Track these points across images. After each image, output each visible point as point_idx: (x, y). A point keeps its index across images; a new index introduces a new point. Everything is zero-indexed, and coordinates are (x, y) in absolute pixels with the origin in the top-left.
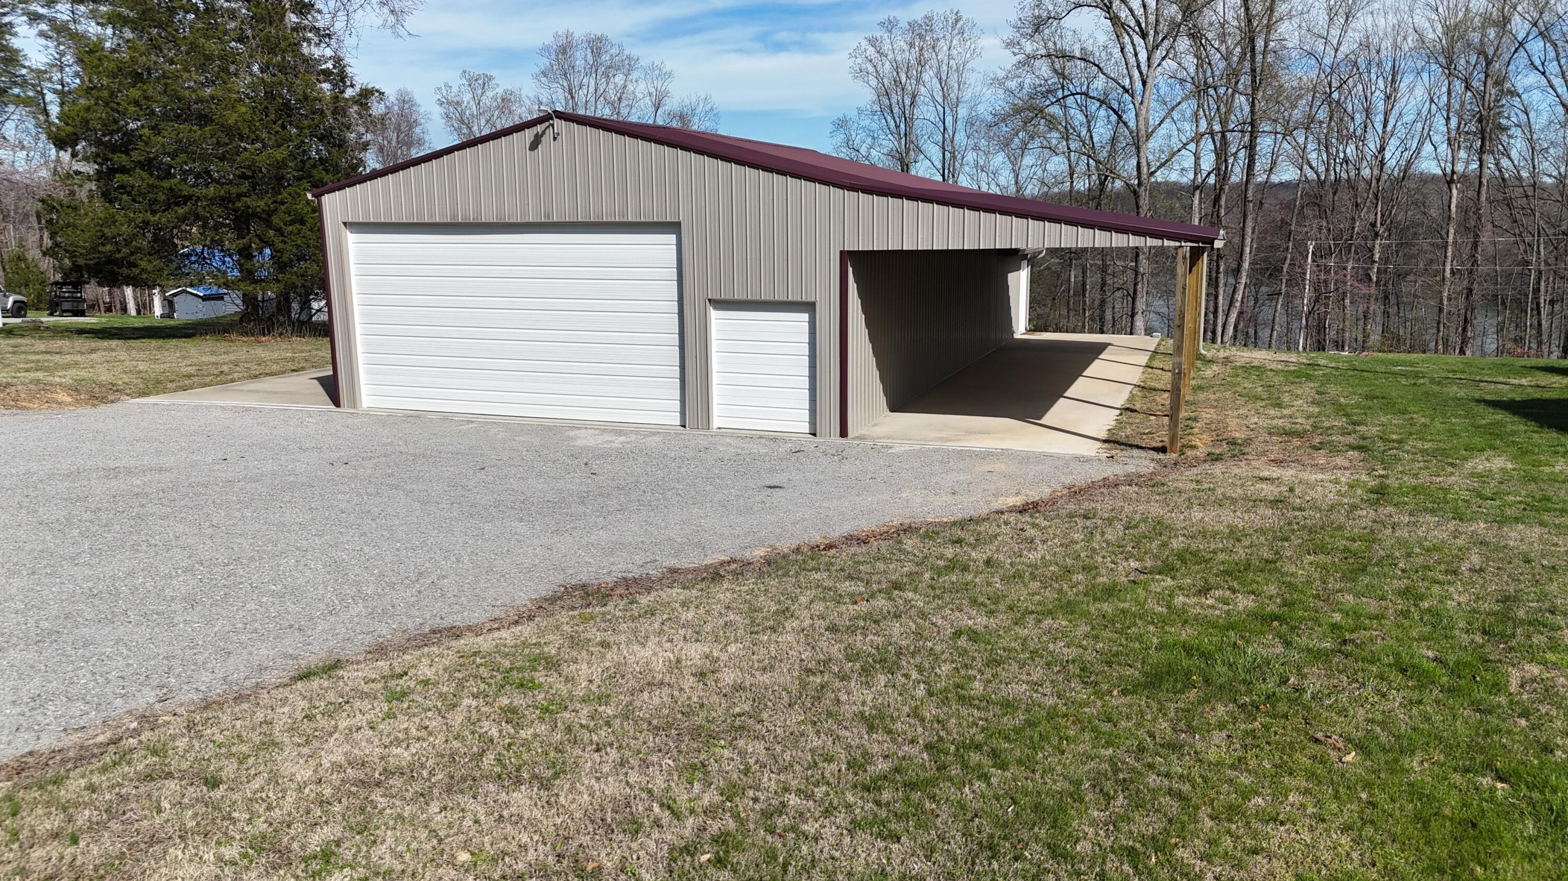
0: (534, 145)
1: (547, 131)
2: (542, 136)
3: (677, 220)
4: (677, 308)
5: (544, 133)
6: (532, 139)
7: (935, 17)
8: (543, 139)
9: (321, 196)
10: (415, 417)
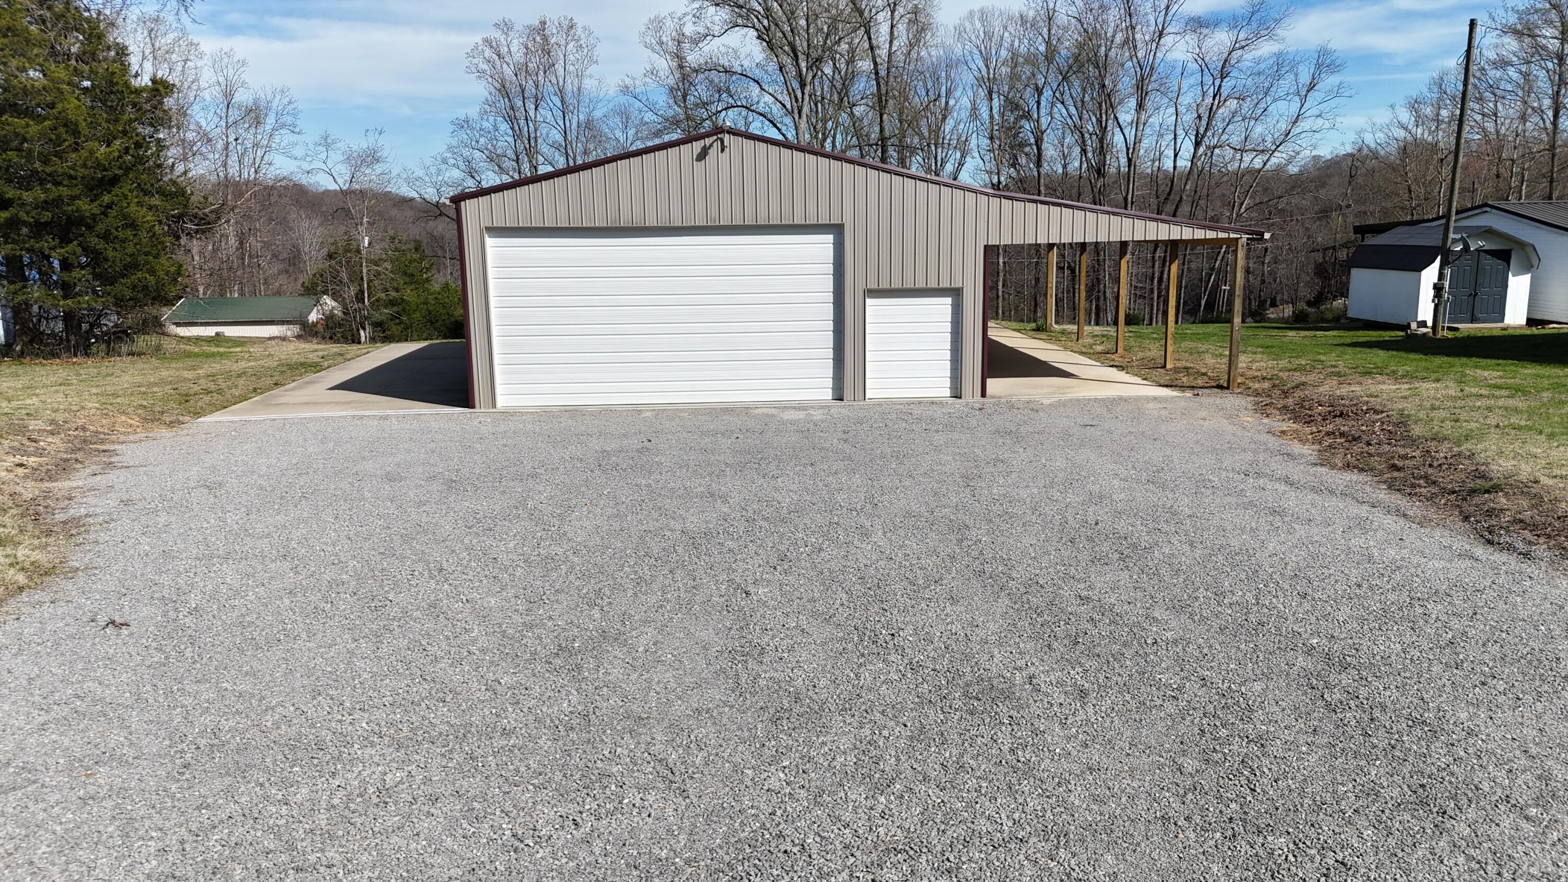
0: (703, 155)
1: (715, 144)
2: (709, 148)
3: (840, 222)
4: (832, 298)
5: (711, 145)
6: (699, 151)
7: (548, 23)
8: (711, 151)
9: (460, 201)
10: (574, 412)
